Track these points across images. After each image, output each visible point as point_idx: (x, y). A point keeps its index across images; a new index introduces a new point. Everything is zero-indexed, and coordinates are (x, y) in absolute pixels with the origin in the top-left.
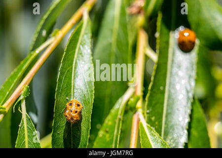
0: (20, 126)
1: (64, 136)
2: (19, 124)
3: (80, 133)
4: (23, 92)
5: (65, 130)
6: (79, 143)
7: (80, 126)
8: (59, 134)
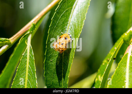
0: (23, 54)
1: (56, 63)
2: (23, 53)
3: (68, 61)
4: (30, 27)
5: (57, 58)
6: (67, 69)
7: (69, 55)
8: (52, 61)
